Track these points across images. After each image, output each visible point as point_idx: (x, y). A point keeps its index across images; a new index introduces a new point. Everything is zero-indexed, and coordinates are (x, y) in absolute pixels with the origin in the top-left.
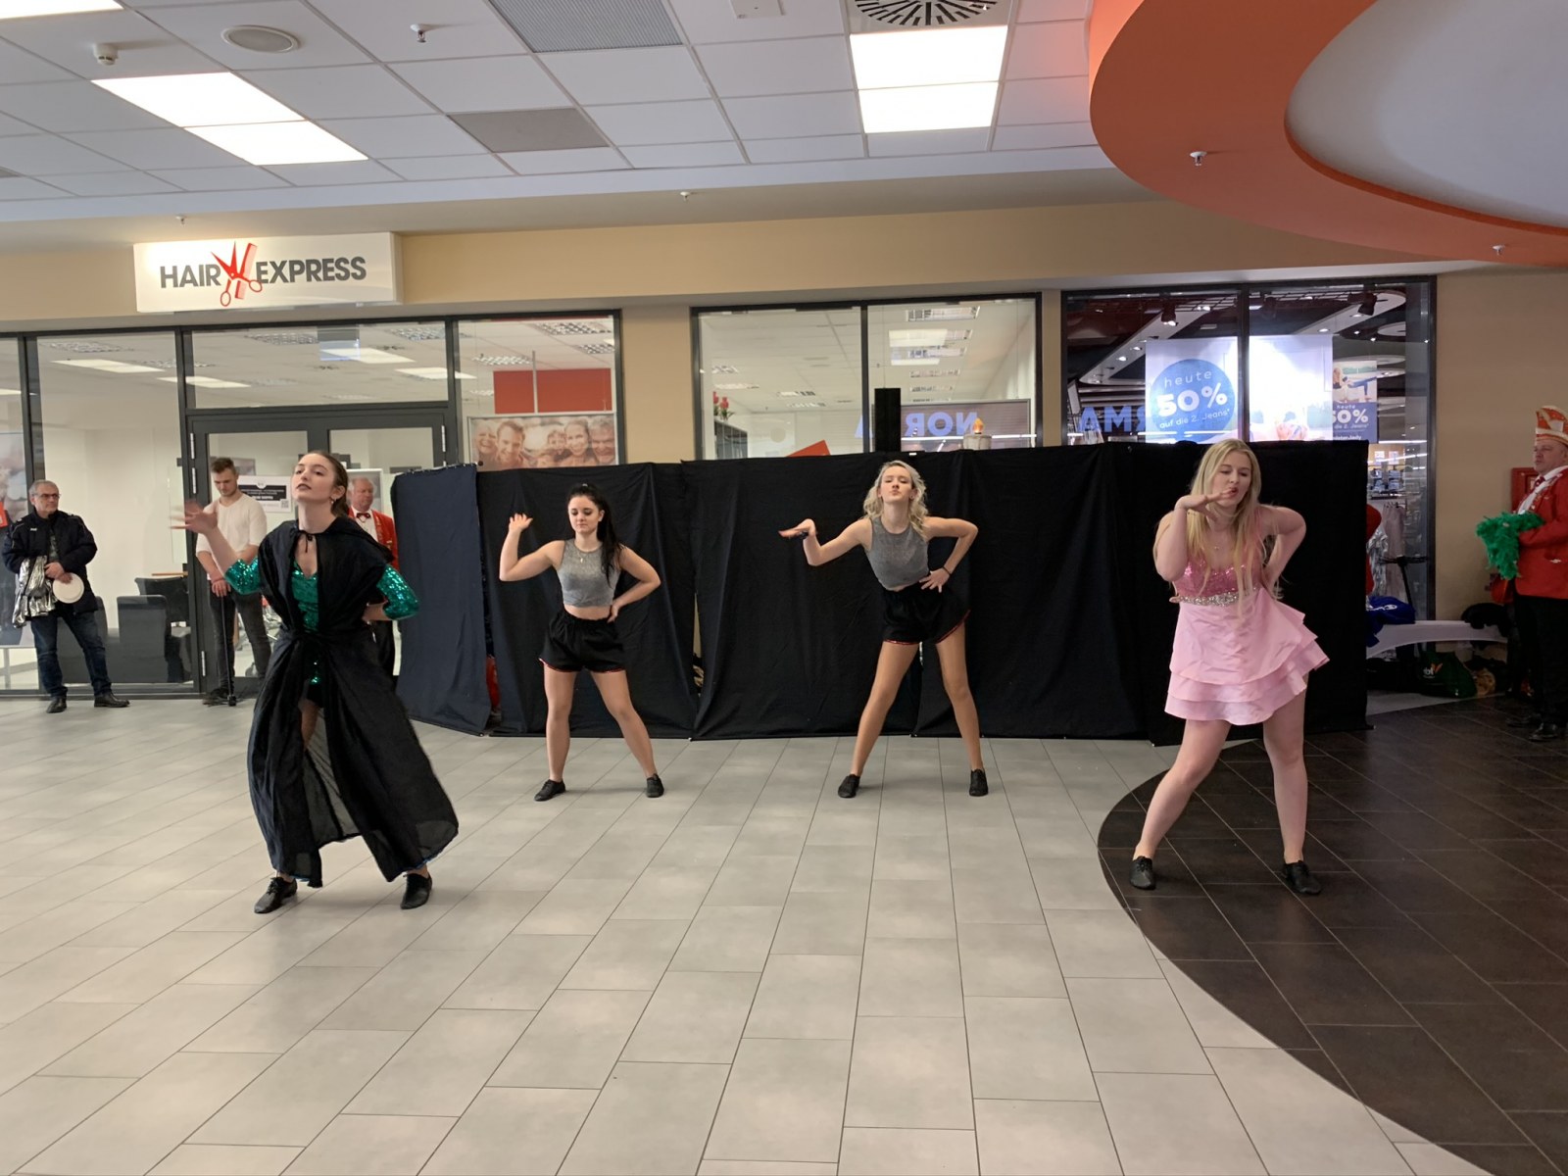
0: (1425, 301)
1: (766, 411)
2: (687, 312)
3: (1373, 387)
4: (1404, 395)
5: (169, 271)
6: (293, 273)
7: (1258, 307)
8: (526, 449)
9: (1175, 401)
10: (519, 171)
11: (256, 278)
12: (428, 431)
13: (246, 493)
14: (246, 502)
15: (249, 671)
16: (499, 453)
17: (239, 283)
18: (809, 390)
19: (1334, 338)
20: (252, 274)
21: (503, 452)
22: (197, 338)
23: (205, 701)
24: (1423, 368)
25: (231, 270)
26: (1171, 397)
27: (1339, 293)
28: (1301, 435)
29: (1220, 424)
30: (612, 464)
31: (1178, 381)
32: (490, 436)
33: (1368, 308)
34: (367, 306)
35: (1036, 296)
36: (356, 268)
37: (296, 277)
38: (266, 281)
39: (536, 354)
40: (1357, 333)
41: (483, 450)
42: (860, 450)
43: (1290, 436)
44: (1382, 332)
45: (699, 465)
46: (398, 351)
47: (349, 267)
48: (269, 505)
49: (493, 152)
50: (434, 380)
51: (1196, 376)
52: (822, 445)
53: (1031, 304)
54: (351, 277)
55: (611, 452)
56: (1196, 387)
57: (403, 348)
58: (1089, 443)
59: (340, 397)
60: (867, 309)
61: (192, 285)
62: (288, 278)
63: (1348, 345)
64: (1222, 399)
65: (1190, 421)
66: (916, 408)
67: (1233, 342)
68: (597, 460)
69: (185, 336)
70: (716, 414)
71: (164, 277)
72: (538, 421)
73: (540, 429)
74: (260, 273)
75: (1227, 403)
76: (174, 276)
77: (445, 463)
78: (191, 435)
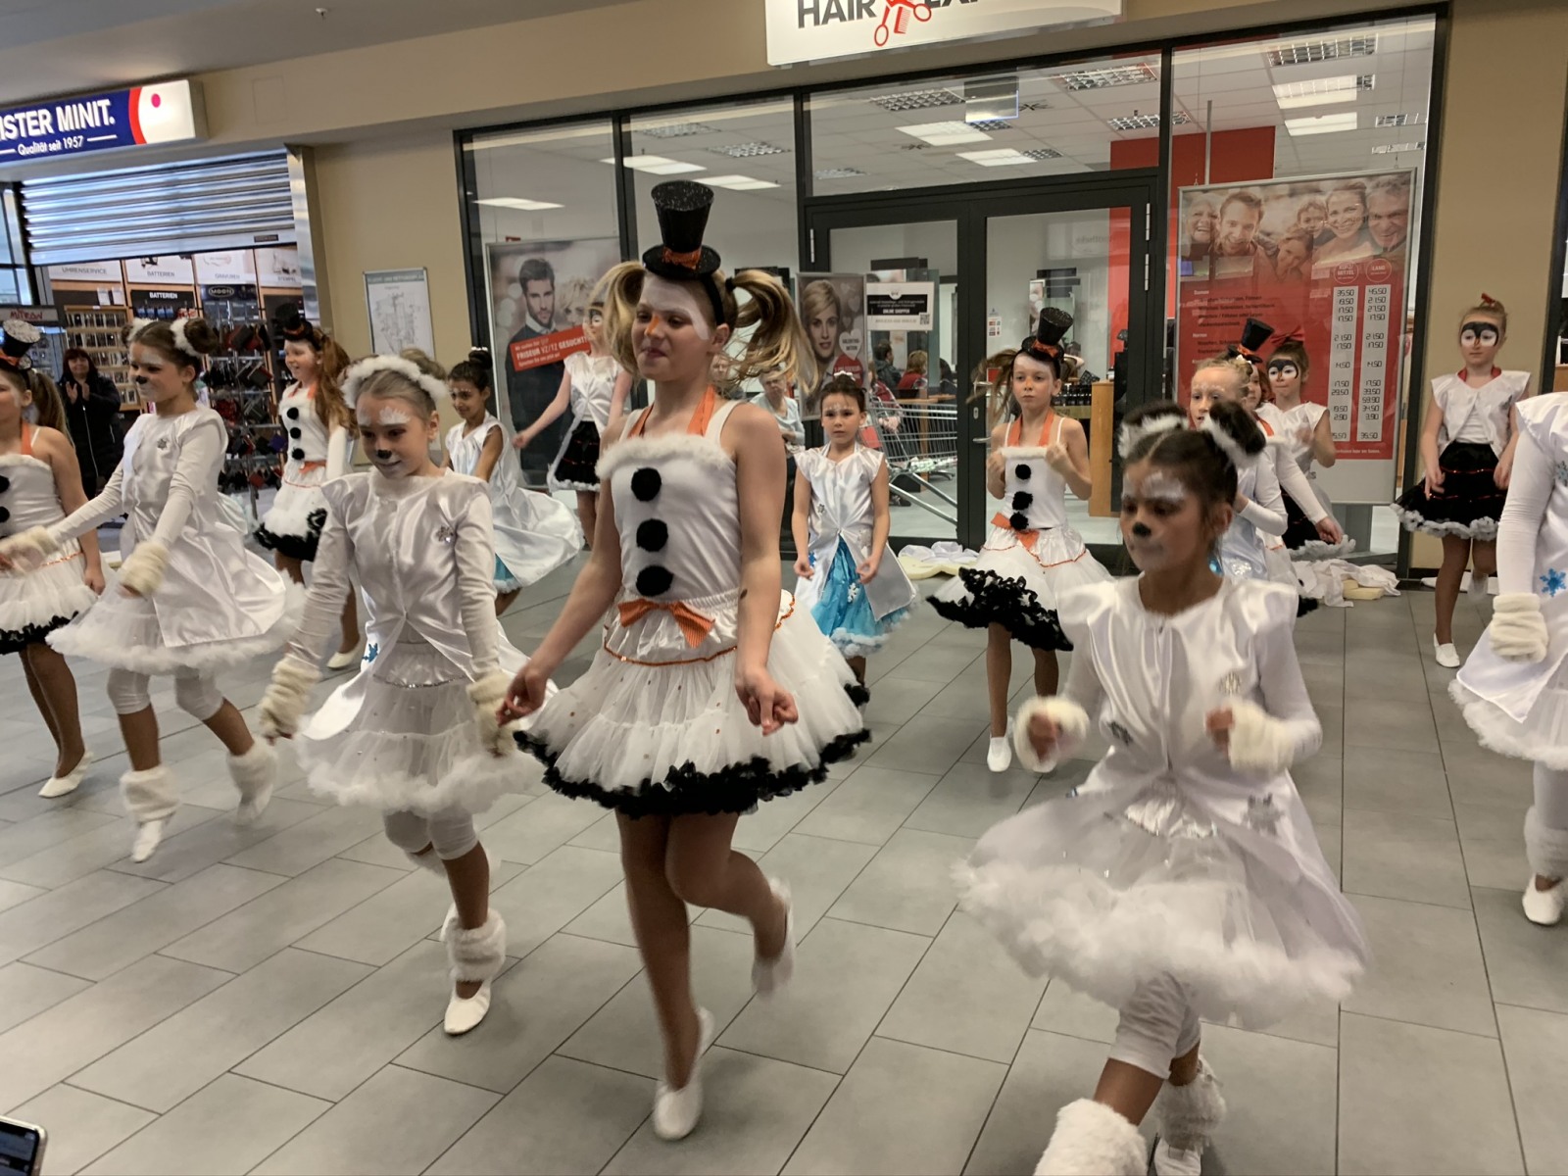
8: (1262, 232)
11: (924, 2)
12: (1127, 211)
16: (1220, 240)
17: (900, 9)
32: (1210, 216)
34: (1081, 27)
38: (937, 3)
39: (1213, 104)
41: (1201, 236)
61: (837, 20)
69: (803, 100)
71: (802, 12)
72: (1285, 189)
73: (1287, 202)
76: (815, 10)
78: (812, 231)
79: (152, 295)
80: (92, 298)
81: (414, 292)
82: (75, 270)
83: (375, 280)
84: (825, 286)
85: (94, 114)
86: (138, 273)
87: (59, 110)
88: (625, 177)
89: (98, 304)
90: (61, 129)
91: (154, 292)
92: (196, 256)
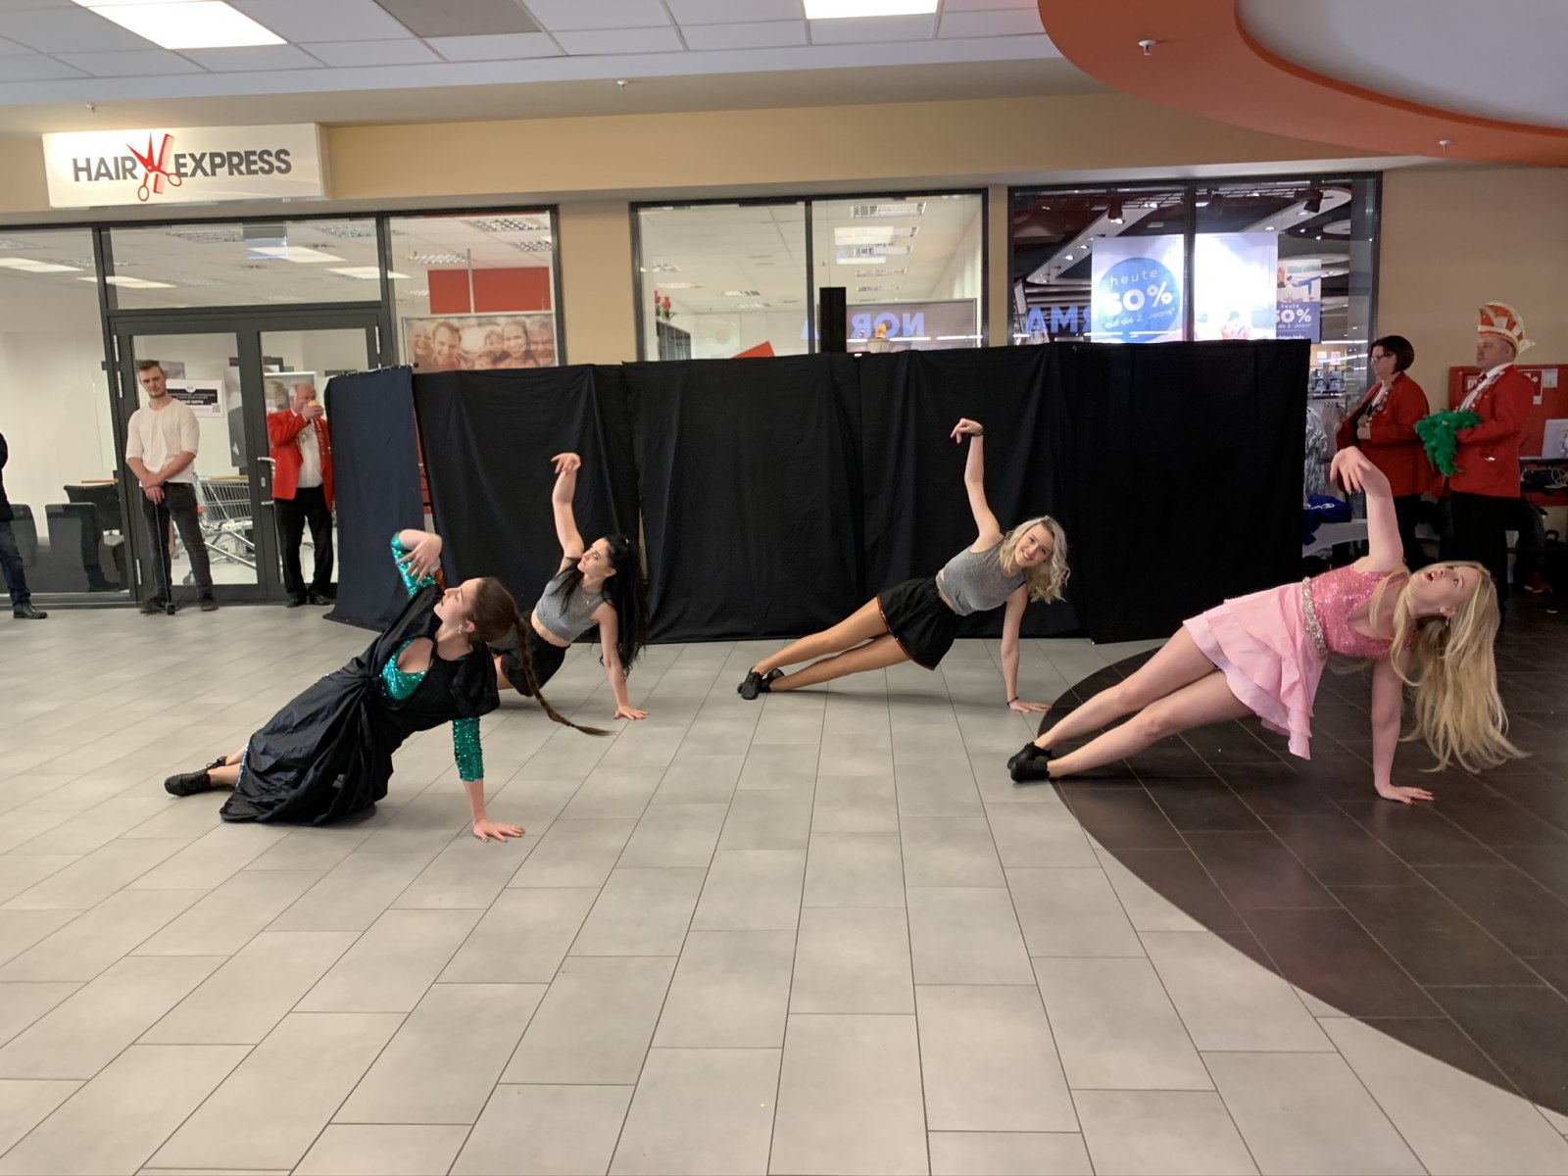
0: (1370, 199)
1: (710, 312)
2: (627, 207)
3: (1317, 286)
4: (1347, 295)
5: (82, 164)
6: (214, 166)
7: (1204, 204)
8: (463, 351)
9: (1121, 300)
10: (447, 58)
11: (174, 171)
12: (363, 331)
13: (174, 397)
14: (177, 406)
15: (187, 579)
16: (435, 355)
17: (157, 176)
18: (754, 290)
19: (1279, 236)
20: (171, 167)
21: (440, 353)
22: (117, 236)
23: (143, 610)
24: (1366, 267)
25: (148, 162)
26: (1117, 296)
27: (1285, 190)
28: (1245, 334)
29: (1164, 324)
30: (552, 365)
31: (1124, 280)
32: (427, 337)
33: (1313, 206)
34: (295, 201)
35: (983, 192)
36: (278, 161)
37: (218, 170)
38: (185, 175)
39: (472, 252)
40: (1303, 231)
41: (420, 352)
42: (805, 351)
43: (1234, 333)
44: (1327, 230)
45: (642, 366)
46: (328, 249)
47: (272, 159)
48: (200, 410)
49: (419, 36)
50: (367, 280)
51: (1141, 273)
52: (767, 346)
53: (977, 200)
54: (275, 171)
55: (550, 353)
56: (1142, 285)
57: (333, 246)
58: (1035, 343)
59: (270, 298)
60: (810, 204)
61: (107, 178)
62: (209, 171)
63: (1294, 243)
64: (1167, 299)
65: (1135, 321)
66: (862, 308)
67: (1179, 240)
68: (536, 362)
69: (103, 233)
70: (658, 313)
71: (77, 170)
72: (474, 321)
73: (476, 330)
74: (179, 165)
75: (1173, 301)
76: (88, 169)
77: (380, 365)
78: (116, 337)
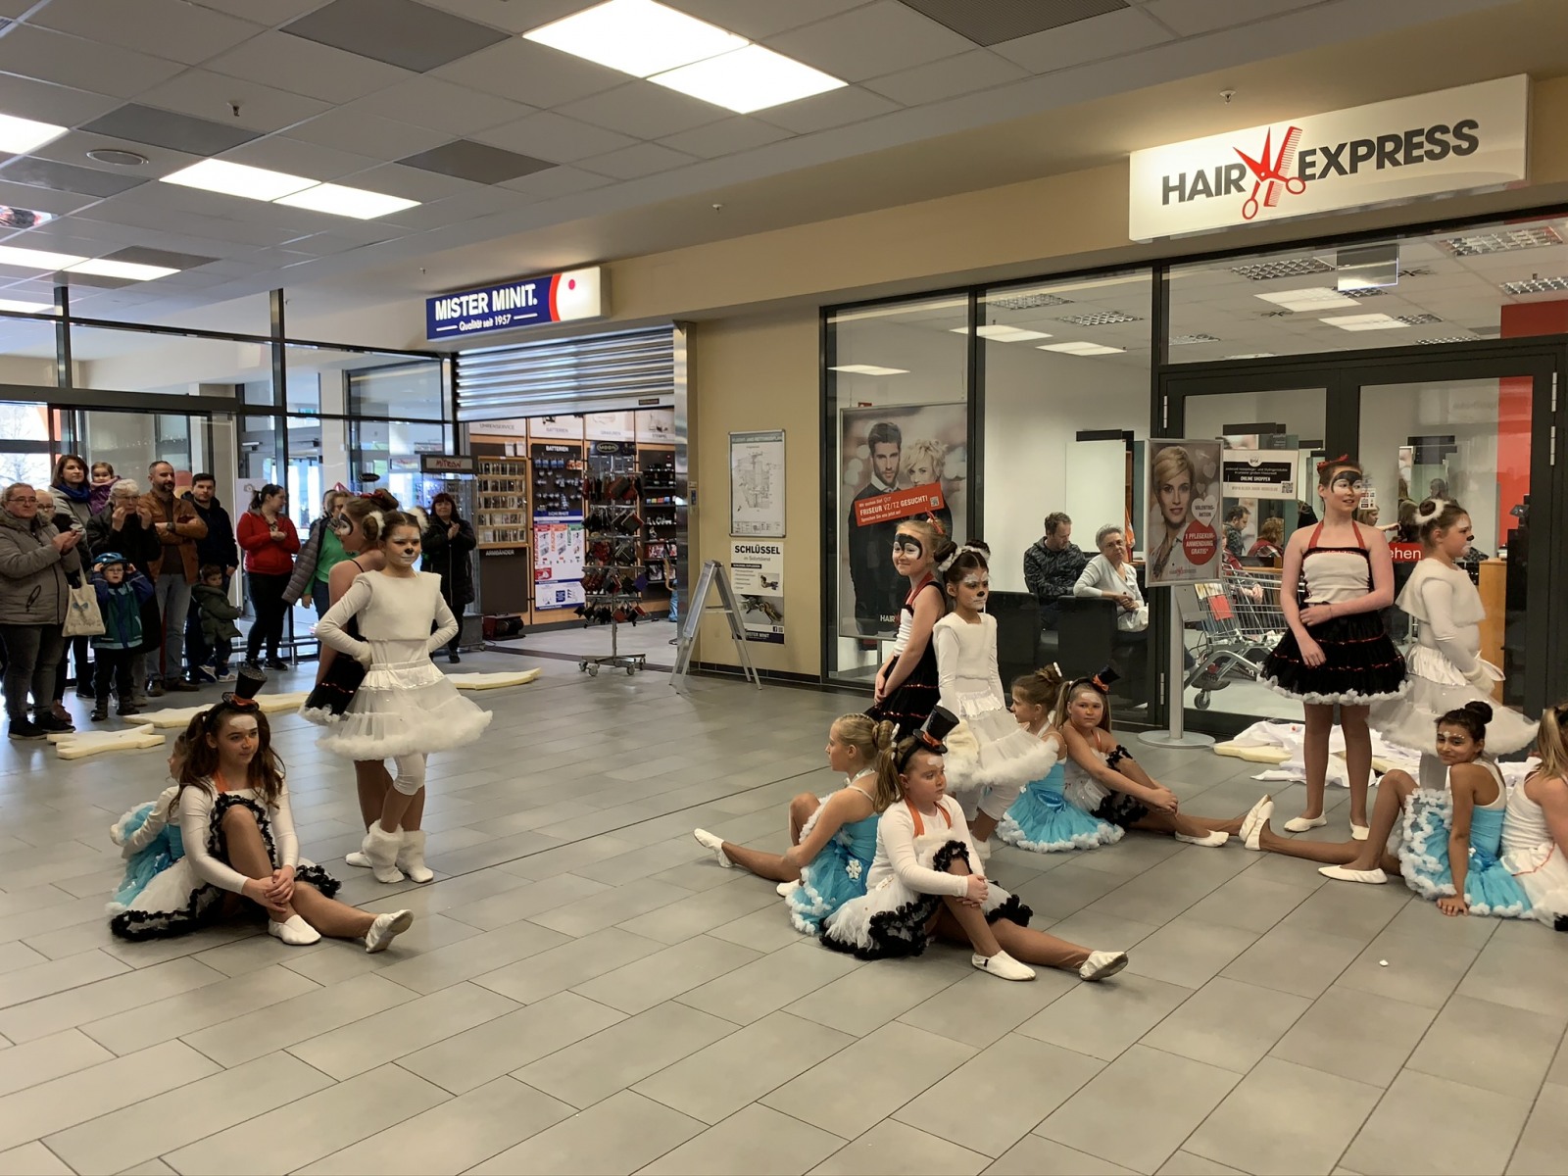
5: (1174, 182)
6: (1355, 160)
11: (1297, 176)
17: (1272, 183)
20: (1292, 169)
25: (1262, 168)
37: (1361, 164)
38: (1312, 177)
47: (1450, 138)
54: (1451, 153)
61: (1204, 196)
62: (1347, 168)
69: (1162, 272)
71: (1167, 190)
74: (1303, 165)
76: (1181, 188)
78: (1166, 398)
79: (548, 448)
80: (500, 449)
81: (772, 452)
82: (490, 426)
83: (738, 440)
84: (1179, 452)
85: (521, 297)
86: (540, 430)
87: (495, 293)
88: (977, 346)
89: (505, 455)
90: (494, 310)
91: (549, 445)
92: (587, 416)
